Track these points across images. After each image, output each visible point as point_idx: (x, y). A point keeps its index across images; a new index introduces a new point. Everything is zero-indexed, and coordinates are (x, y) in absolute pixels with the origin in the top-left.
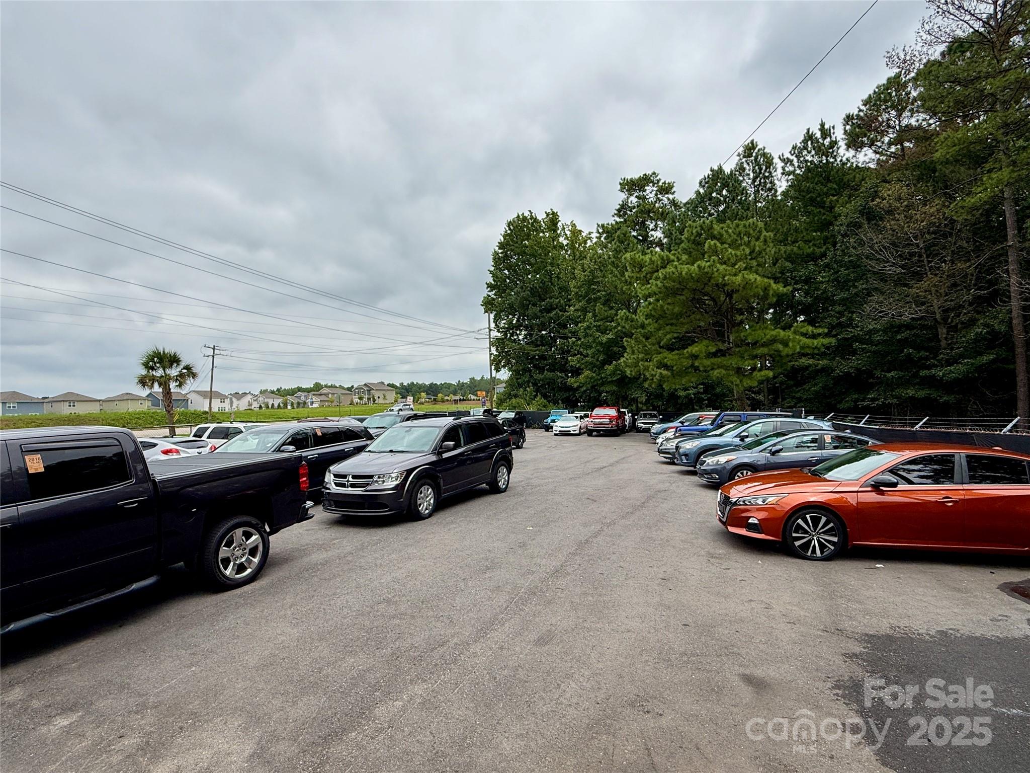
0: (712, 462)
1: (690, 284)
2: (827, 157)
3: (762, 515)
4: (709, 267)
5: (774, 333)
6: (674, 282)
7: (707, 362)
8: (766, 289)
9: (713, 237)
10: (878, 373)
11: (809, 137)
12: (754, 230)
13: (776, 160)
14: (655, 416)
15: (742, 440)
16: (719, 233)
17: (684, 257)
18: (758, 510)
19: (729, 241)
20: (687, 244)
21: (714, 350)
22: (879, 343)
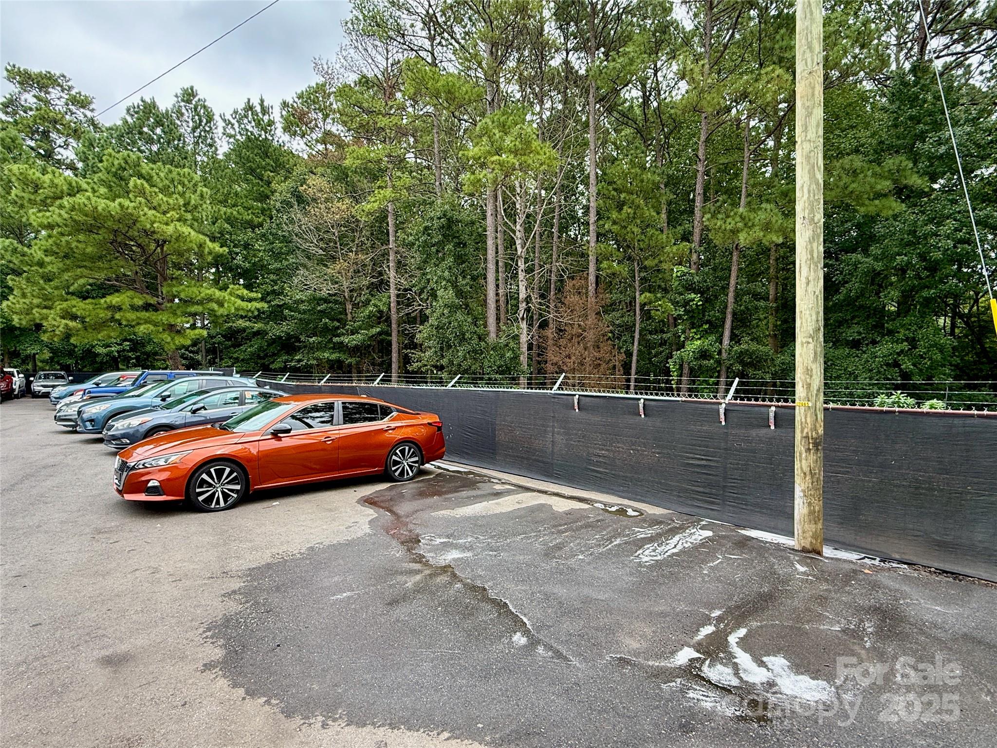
0: (123, 425)
1: (109, 223)
2: (266, 133)
3: (165, 476)
4: (135, 208)
5: (209, 292)
6: (86, 215)
7: (132, 316)
8: (201, 246)
9: (141, 176)
10: (302, 338)
11: (249, 108)
12: (189, 182)
13: (217, 117)
14: (62, 377)
15: (164, 400)
16: (148, 173)
17: (103, 190)
18: (160, 471)
19: (160, 185)
20: (106, 175)
21: (140, 303)
22: (305, 312)
